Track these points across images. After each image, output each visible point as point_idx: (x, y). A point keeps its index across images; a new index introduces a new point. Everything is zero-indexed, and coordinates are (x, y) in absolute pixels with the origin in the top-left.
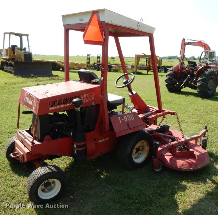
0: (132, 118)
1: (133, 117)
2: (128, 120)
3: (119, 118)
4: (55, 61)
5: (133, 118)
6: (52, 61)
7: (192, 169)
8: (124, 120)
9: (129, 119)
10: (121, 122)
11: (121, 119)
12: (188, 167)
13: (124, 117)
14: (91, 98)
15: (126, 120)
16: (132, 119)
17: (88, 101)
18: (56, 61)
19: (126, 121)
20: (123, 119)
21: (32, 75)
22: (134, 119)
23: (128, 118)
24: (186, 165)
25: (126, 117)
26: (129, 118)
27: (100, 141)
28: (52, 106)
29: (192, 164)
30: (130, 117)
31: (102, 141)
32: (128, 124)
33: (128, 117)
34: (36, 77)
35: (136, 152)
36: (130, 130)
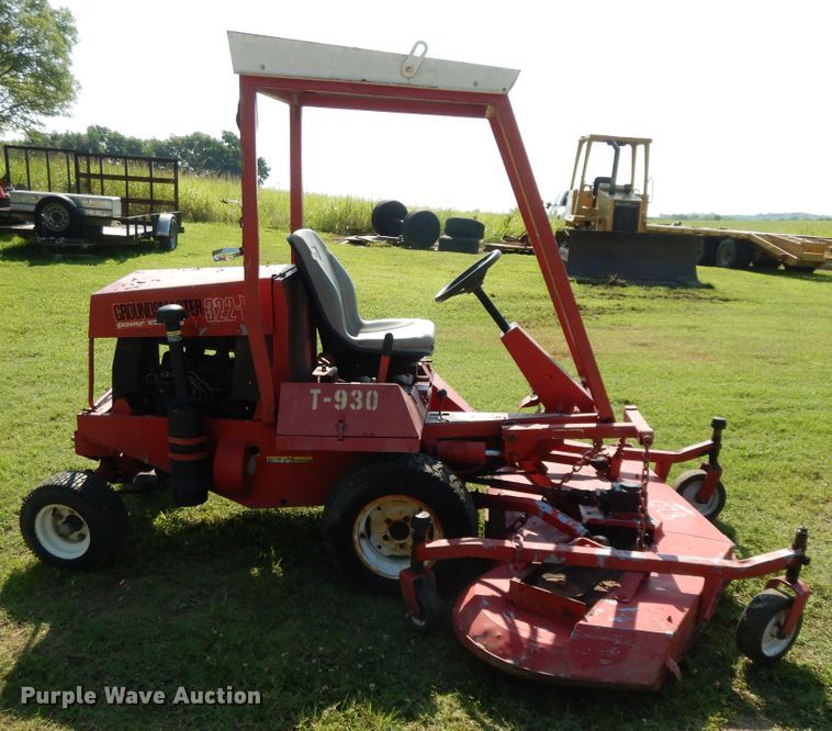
0: (368, 401)
1: (376, 402)
3: (316, 392)
4: (749, 235)
5: (372, 405)
6: (738, 235)
7: (509, 661)
8: (334, 402)
9: (356, 404)
10: (314, 407)
11: (320, 397)
12: (501, 648)
13: (338, 393)
14: (237, 313)
15: (340, 404)
16: (368, 407)
17: (226, 319)
18: (753, 233)
19: (337, 407)
20: (327, 400)
21: (612, 278)
22: (375, 408)
23: (351, 400)
24: (499, 637)
25: (344, 393)
26: (358, 400)
27: (275, 459)
28: (122, 319)
29: (525, 646)
30: (363, 400)
31: (282, 461)
32: (342, 418)
33: (356, 396)
34: (623, 286)
35: (388, 534)
36: (341, 440)
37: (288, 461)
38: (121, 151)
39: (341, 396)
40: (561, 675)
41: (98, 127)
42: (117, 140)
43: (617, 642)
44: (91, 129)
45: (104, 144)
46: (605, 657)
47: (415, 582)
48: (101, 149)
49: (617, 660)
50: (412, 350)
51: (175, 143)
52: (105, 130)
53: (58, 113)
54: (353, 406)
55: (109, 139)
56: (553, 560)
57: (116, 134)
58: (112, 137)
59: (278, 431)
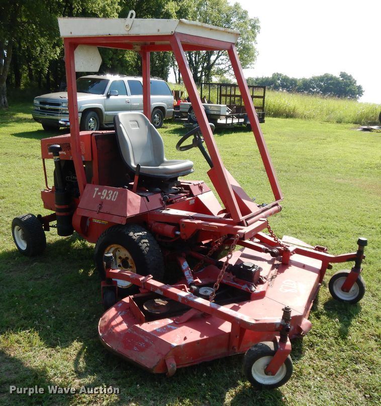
0: (113, 197)
1: (116, 197)
2: (105, 198)
3: (97, 189)
5: (114, 199)
7: (101, 335)
8: (101, 195)
9: (109, 197)
10: (94, 197)
11: (98, 192)
15: (103, 196)
16: (113, 199)
19: (102, 197)
20: (99, 194)
22: (115, 200)
23: (108, 195)
26: (110, 195)
27: (95, 221)
29: (109, 329)
30: (112, 195)
31: (98, 222)
32: (102, 203)
33: (110, 193)
35: (121, 265)
36: (98, 213)
37: (100, 222)
38: (287, 84)
39: (105, 192)
40: (114, 348)
41: (277, 73)
42: (285, 79)
43: (147, 340)
44: (274, 75)
45: (279, 81)
46: (137, 346)
47: (103, 287)
48: (277, 84)
49: (141, 350)
50: (156, 174)
51: (314, 80)
52: (280, 75)
53: (248, 68)
54: (107, 198)
55: (282, 79)
56: (159, 292)
57: (286, 76)
58: (283, 78)
59: (79, 206)
